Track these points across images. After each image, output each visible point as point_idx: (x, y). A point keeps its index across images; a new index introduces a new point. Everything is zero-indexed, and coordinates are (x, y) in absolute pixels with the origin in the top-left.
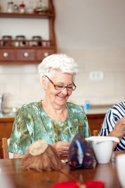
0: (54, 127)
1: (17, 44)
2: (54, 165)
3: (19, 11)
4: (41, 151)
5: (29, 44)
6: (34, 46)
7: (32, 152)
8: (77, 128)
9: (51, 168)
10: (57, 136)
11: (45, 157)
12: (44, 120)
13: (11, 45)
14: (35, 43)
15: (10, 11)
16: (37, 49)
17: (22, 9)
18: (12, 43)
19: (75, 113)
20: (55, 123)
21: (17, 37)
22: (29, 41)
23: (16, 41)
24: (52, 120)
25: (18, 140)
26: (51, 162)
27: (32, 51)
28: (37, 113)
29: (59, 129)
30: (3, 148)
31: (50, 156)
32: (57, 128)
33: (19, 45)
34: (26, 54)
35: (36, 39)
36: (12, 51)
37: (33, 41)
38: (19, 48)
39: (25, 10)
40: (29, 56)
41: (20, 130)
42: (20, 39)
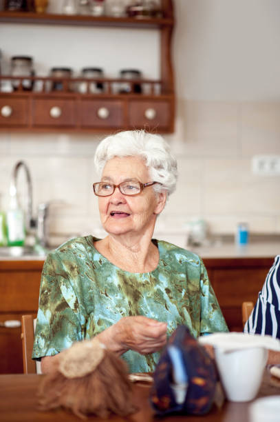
0: (125, 282)
1: (83, 88)
2: (116, 404)
3: (92, 11)
4: (87, 368)
5: (110, 89)
6: (123, 92)
7: (66, 368)
8: (183, 294)
9: (109, 409)
10: (132, 302)
11: (96, 382)
12: (102, 271)
13: (69, 91)
14: (126, 87)
15: (70, 10)
16: (130, 100)
17: (97, 5)
18: (72, 86)
19: (180, 262)
20: (128, 276)
21: (85, 71)
22: (111, 81)
23: (82, 80)
24: (118, 269)
25: (46, 328)
26: (110, 394)
27: (119, 104)
28: (83, 258)
29: (136, 288)
30: (23, 339)
31: (108, 380)
32: (132, 286)
33: (88, 89)
34: (103, 113)
35: (128, 76)
36: (71, 103)
37: (121, 81)
38: (88, 97)
39: (105, 10)
40: (110, 115)
41: (49, 305)
42: (90, 75)
